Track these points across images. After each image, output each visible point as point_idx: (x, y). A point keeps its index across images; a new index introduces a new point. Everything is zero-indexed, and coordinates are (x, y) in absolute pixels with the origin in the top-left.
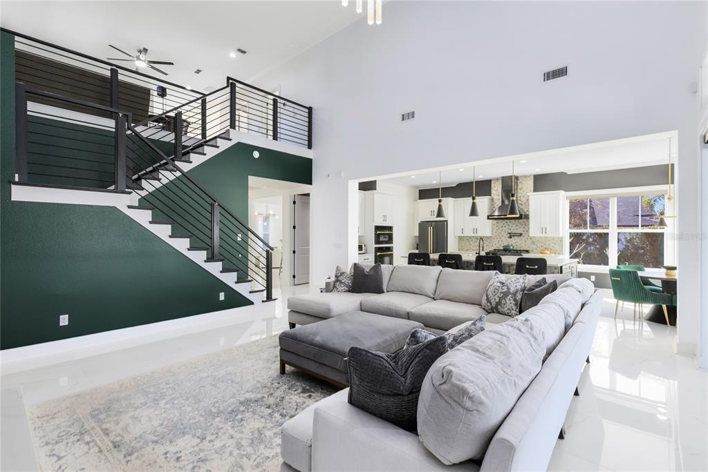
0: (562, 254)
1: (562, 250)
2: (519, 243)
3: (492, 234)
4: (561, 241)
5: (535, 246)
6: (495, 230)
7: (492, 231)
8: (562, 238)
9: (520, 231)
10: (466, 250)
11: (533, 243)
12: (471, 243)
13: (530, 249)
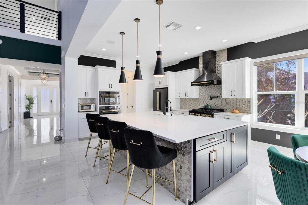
0: (250, 113)
1: (250, 110)
2: (217, 103)
3: (200, 97)
4: (249, 102)
5: (228, 106)
6: (201, 94)
7: (199, 94)
8: (250, 99)
9: (217, 94)
10: (184, 108)
11: (227, 103)
12: (187, 103)
13: (225, 109)
